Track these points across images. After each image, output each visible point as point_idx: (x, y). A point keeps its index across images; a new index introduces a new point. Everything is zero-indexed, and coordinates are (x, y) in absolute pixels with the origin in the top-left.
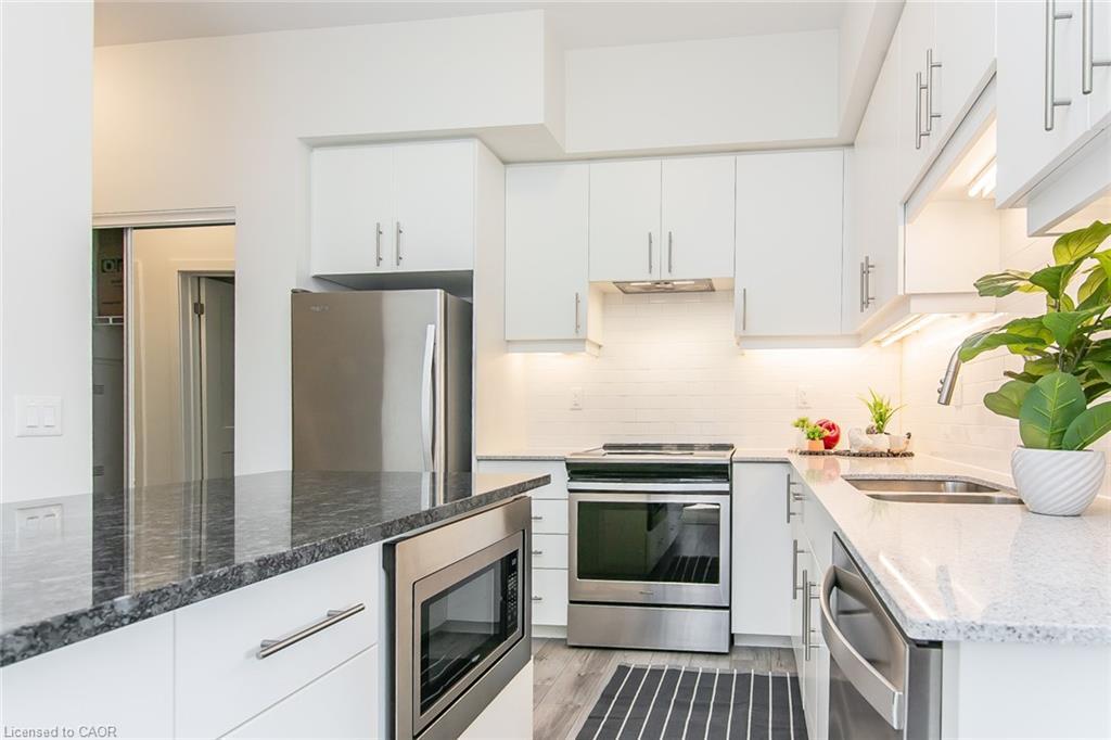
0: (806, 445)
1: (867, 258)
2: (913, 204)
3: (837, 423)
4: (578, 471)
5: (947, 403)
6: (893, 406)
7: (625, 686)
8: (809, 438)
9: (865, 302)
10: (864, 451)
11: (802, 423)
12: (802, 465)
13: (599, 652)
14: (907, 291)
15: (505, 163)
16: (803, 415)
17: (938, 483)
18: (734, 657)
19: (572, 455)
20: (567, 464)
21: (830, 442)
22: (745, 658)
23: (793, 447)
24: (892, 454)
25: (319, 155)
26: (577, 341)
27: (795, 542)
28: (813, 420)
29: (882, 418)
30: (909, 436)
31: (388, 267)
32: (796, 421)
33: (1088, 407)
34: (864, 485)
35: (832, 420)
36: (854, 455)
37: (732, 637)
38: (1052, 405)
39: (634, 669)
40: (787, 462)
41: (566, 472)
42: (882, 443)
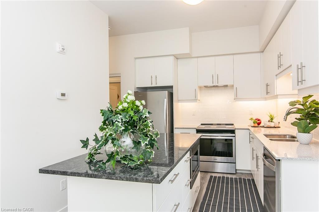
0: (253, 125)
1: (267, 83)
2: (278, 76)
3: (260, 119)
4: (198, 131)
5: (286, 121)
6: (275, 116)
7: (213, 180)
8: (254, 123)
9: (267, 93)
10: (268, 126)
11: (252, 119)
12: (252, 129)
13: (204, 173)
14: (277, 94)
15: (177, 59)
16: (251, 117)
17: (285, 136)
18: (237, 175)
19: (197, 127)
20: (196, 130)
21: (259, 124)
22: (239, 175)
23: (249, 125)
24: (274, 127)
25: (137, 60)
26: (195, 100)
27: (253, 148)
28: (254, 119)
29: (272, 119)
30: (279, 123)
31: (154, 85)
32: (250, 119)
33: (309, 126)
34: (268, 136)
35: (259, 118)
36: (265, 127)
37: (236, 170)
38: (303, 125)
39: (214, 177)
40: (248, 129)
41: (196, 131)
42: (272, 124)
